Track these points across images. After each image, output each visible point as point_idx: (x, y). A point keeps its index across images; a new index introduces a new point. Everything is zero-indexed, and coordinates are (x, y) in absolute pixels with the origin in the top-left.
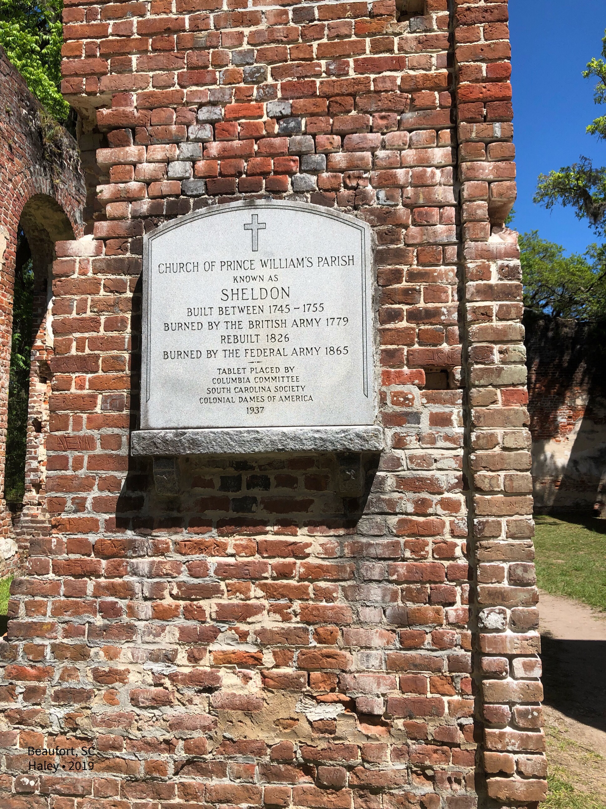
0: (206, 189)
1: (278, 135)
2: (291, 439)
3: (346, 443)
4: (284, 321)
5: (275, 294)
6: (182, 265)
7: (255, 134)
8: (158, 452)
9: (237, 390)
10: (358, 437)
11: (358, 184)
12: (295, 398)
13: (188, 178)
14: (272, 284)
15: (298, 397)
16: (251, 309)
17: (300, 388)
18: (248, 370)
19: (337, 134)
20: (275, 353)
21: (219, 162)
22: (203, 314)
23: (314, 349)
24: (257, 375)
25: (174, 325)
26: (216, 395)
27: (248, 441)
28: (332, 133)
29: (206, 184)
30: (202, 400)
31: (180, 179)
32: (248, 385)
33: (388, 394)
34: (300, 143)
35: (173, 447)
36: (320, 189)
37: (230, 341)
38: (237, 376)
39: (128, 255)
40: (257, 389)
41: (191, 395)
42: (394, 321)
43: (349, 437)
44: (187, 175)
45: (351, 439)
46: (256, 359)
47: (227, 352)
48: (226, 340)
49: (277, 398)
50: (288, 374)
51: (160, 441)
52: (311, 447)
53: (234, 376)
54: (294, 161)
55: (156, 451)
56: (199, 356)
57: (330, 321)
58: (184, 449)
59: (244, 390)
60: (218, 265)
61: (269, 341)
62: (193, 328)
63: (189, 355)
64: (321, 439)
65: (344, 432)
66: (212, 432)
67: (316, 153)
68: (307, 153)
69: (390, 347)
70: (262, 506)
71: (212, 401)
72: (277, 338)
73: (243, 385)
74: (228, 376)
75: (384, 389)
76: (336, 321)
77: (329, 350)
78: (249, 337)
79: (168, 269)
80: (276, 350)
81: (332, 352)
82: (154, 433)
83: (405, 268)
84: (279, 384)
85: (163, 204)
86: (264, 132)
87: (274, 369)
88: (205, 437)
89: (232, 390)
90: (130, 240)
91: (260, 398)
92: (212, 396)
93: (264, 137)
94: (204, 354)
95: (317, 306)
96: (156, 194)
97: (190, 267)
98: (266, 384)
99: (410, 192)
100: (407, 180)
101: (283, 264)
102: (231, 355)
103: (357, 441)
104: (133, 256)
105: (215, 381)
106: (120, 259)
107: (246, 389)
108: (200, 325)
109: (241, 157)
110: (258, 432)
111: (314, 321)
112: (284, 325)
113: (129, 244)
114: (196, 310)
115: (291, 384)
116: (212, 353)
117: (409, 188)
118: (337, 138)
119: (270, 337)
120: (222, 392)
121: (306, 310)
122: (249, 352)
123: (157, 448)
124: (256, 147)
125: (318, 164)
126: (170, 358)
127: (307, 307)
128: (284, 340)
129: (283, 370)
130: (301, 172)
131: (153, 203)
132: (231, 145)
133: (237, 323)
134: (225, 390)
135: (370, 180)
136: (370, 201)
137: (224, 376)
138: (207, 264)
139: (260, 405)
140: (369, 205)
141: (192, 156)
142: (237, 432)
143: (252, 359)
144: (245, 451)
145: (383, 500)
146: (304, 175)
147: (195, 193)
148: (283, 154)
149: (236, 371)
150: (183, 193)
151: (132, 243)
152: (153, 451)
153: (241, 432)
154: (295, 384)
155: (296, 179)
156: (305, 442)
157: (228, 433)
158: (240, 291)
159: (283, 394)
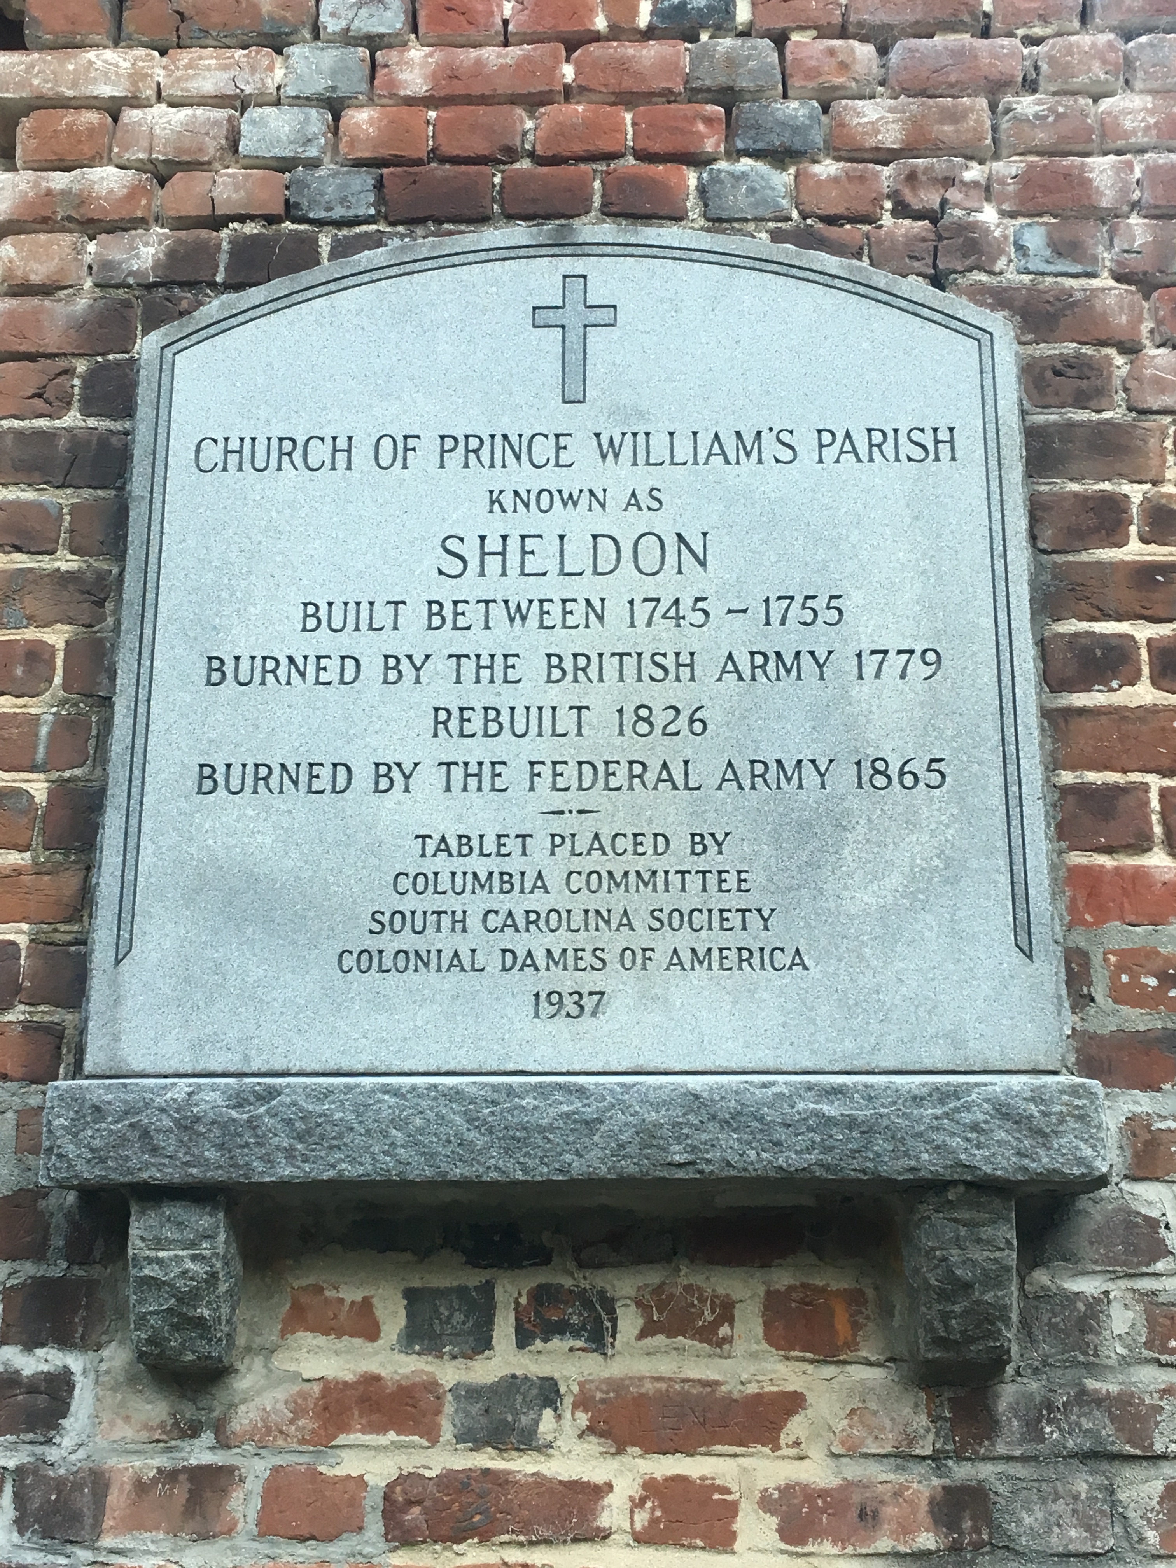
0: (381, 200)
1: (649, 34)
2: (725, 1123)
3: (955, 1142)
4: (685, 659)
5: (650, 556)
6: (287, 446)
7: (568, 27)
8: (160, 1167)
9: (494, 921)
10: (1006, 1116)
11: (944, 202)
12: (733, 955)
13: (313, 164)
14: (640, 521)
15: (745, 955)
16: (556, 609)
17: (753, 919)
18: (539, 845)
19: (864, 39)
20: (651, 777)
21: (432, 114)
22: (364, 626)
23: (807, 767)
24: (576, 863)
25: (245, 665)
26: (407, 940)
27: (542, 1130)
28: (843, 33)
29: (379, 185)
30: (349, 961)
31: (284, 165)
32: (539, 902)
33: (1097, 960)
34: (731, 61)
35: (221, 1147)
36: (804, 216)
37: (468, 728)
38: (495, 865)
39: (72, 419)
40: (577, 920)
41: (302, 939)
42: (1106, 683)
43: (967, 1117)
44: (313, 152)
45: (975, 1127)
46: (575, 800)
47: (457, 773)
48: (454, 725)
49: (661, 956)
50: (702, 863)
51: (167, 1122)
52: (812, 1157)
53: (482, 867)
54: (709, 121)
55: (147, 1165)
56: (341, 782)
57: (871, 663)
58: (268, 1159)
59: (521, 922)
60: (429, 447)
61: (628, 729)
62: (324, 677)
63: (303, 778)
64: (852, 1123)
65: (943, 1095)
66: (386, 1090)
67: (785, 96)
68: (756, 95)
69: (1092, 777)
70: (583, 1419)
71: (388, 963)
72: (660, 719)
73: (517, 904)
74: (458, 864)
75: (1079, 939)
76: (895, 662)
77: (867, 772)
78: (547, 714)
79: (233, 459)
80: (655, 766)
81: (880, 781)
82: (145, 1089)
83: (1135, 493)
84: (666, 901)
85: (219, 246)
86: (600, 23)
87: (648, 841)
88: (360, 1110)
89: (474, 922)
90: (81, 366)
91: (587, 956)
92: (390, 943)
93: (596, 37)
94: (364, 776)
95: (819, 604)
96: (191, 210)
97: (319, 453)
98: (617, 901)
99: (1138, 231)
100: (1124, 190)
101: (683, 451)
102: (473, 782)
103: (1001, 1135)
104: (92, 422)
105: (405, 884)
106: (40, 433)
107: (532, 918)
108: (350, 664)
109: (514, 100)
110: (581, 1091)
111: (806, 659)
112: (685, 672)
113: (77, 382)
114: (338, 611)
115: (717, 901)
116: (396, 774)
117: (1134, 220)
118: (865, 51)
119: (629, 717)
120: (431, 930)
121: (775, 619)
122: (546, 771)
123: (155, 1150)
124: (568, 72)
125: (796, 130)
126: (221, 792)
127: (778, 609)
128: (685, 731)
129: (681, 843)
130: (734, 154)
131: (179, 241)
132: (478, 62)
133: (499, 660)
134: (446, 921)
135: (987, 190)
136: (994, 260)
137: (442, 864)
138: (387, 443)
139: (590, 981)
140: (991, 273)
141: (334, 88)
142: (495, 1088)
143: (557, 801)
144: (525, 1170)
145: (1099, 1401)
146: (746, 163)
147: (339, 212)
148: (668, 96)
149: (490, 846)
150: (291, 211)
151: (89, 380)
152: (134, 1163)
153: (510, 1091)
154: (735, 901)
155: (715, 179)
156: (781, 1134)
157: (456, 1095)
158: (514, 544)
159: (684, 940)
